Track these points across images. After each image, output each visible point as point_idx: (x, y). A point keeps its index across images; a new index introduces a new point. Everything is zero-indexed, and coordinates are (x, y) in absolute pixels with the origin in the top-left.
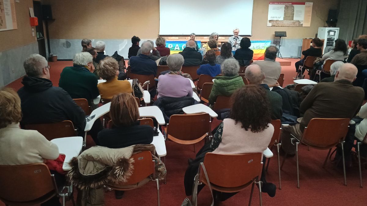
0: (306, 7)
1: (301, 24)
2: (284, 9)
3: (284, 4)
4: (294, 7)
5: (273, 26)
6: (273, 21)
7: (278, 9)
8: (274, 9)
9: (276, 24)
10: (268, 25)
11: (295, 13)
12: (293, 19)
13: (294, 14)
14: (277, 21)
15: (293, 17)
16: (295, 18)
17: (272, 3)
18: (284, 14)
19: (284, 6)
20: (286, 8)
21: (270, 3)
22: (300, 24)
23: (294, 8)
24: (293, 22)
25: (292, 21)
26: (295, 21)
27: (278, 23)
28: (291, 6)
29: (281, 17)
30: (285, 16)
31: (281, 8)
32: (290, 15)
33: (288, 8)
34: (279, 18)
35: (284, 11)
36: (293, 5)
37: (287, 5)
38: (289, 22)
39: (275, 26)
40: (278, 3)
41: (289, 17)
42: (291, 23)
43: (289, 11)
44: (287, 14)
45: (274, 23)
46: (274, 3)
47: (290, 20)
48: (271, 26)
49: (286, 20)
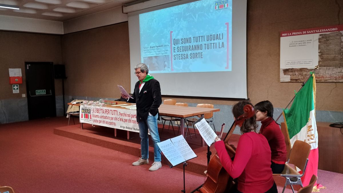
2: (317, 43)
3: (316, 33)
6: (292, 72)
7: (302, 44)
8: (292, 45)
9: (300, 77)
10: (282, 80)
14: (301, 70)
17: (286, 34)
18: (317, 54)
19: (317, 36)
20: (323, 41)
21: (283, 35)
27: (305, 75)
28: (336, 34)
29: (311, 61)
30: (321, 59)
31: (310, 41)
32: (337, 55)
33: (328, 40)
34: (307, 63)
35: (319, 47)
36: (341, 32)
37: (325, 34)
38: (334, 72)
39: (299, 80)
40: (302, 33)
41: (335, 61)
42: (340, 74)
43: (332, 47)
44: (328, 54)
45: (297, 76)
46: (292, 34)
47: (336, 66)
48: (290, 81)
49: (327, 68)
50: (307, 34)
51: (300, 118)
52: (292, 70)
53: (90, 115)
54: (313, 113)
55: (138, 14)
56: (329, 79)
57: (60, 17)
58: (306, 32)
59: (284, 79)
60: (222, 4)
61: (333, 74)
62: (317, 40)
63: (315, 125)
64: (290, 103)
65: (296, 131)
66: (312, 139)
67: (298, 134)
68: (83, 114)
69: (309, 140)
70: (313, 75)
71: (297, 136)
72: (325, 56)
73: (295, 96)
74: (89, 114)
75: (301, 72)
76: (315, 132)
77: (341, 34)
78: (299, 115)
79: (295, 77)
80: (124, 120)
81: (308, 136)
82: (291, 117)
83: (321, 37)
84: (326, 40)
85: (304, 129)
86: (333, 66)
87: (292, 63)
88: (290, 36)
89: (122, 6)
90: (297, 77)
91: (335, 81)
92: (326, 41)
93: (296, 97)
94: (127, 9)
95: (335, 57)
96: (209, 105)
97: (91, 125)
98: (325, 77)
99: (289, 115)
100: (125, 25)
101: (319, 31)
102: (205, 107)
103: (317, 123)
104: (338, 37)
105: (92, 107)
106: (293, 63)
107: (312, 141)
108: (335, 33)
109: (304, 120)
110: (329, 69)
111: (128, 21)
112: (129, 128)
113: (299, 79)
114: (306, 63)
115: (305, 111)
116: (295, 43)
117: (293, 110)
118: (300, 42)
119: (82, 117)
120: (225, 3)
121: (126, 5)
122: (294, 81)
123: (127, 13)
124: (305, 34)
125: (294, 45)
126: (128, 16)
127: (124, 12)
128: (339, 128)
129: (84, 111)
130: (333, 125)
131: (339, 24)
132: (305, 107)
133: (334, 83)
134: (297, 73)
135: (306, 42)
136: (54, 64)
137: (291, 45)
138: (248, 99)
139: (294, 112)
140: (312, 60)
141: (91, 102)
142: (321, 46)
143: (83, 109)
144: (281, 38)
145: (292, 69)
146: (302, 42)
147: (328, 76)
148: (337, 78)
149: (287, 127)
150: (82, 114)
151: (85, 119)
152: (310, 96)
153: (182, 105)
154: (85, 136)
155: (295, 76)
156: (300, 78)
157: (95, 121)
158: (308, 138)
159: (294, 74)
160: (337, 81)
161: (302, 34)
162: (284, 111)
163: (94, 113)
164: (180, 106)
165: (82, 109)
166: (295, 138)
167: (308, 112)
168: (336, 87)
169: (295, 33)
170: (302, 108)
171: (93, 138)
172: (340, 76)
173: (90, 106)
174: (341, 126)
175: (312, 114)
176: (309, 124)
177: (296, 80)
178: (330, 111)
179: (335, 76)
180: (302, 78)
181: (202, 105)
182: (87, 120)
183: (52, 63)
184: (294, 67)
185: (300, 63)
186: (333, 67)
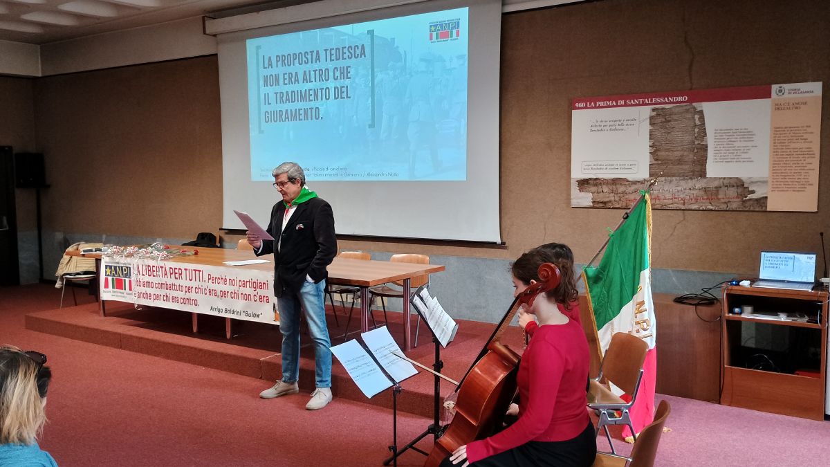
0: (778, 107)
1: (758, 200)
2: (646, 127)
3: (644, 104)
4: (701, 112)
5: (599, 205)
6: (596, 185)
7: (617, 126)
8: (596, 128)
9: (612, 197)
10: (574, 203)
11: (710, 141)
12: (703, 174)
13: (705, 148)
14: (615, 181)
15: (702, 162)
16: (715, 169)
17: (583, 105)
18: (647, 150)
19: (646, 111)
20: (660, 121)
21: (577, 105)
22: (750, 196)
23: (702, 118)
24: (705, 190)
25: (700, 184)
26: (716, 184)
27: (623, 193)
28: (685, 108)
29: (635, 165)
30: (656, 160)
31: (632, 122)
32: (685, 154)
33: (670, 121)
34: (627, 167)
35: (650, 135)
36: (694, 104)
37: (663, 109)
38: (679, 188)
39: (610, 204)
40: (617, 103)
41: (682, 164)
42: (692, 192)
43: (677, 135)
44: (668, 150)
45: (606, 194)
46: (595, 104)
47: (684, 176)
48: (591, 204)
49: (665, 180)
50: (626, 105)
51: (619, 286)
52: (596, 182)
53: (130, 282)
54: (646, 275)
55: (244, 40)
56: (671, 201)
57: (33, 33)
58: (625, 102)
59: (579, 201)
60: (445, 29)
61: (678, 191)
62: (647, 119)
63: (649, 300)
64: (598, 254)
65: (611, 313)
66: (645, 330)
67: (616, 320)
68: (110, 278)
69: (638, 331)
70: (647, 196)
71: (612, 324)
72: (662, 154)
73: (609, 240)
74: (127, 280)
75: (614, 187)
76: (650, 316)
77: (694, 108)
78: (617, 279)
79: (601, 198)
80: (218, 293)
81: (638, 323)
82: (601, 284)
83: (654, 114)
84: (664, 120)
85: (628, 309)
86: (679, 176)
87: (595, 167)
88: (592, 108)
89: (203, 17)
90: (606, 197)
91: (683, 207)
92: (664, 122)
93: (611, 241)
94: (214, 26)
95: (682, 156)
96: (420, 256)
97: (133, 305)
98: (663, 197)
99: (596, 280)
100: (209, 64)
101: (652, 100)
102: (410, 261)
103: (655, 295)
104: (689, 115)
105: (133, 262)
106: (599, 167)
107: (643, 333)
108: (682, 106)
109: (628, 289)
110: (671, 182)
111: (216, 55)
112: (233, 312)
113: (610, 201)
114: (623, 167)
115: (630, 272)
116: (602, 124)
117: (604, 268)
118: (611, 123)
119: (106, 286)
120: (453, 28)
121: (211, 15)
122: (601, 205)
123: (215, 35)
124: (622, 106)
125: (600, 128)
126: (217, 44)
127: (207, 32)
128: (691, 306)
129: (111, 272)
130: (680, 300)
131: (691, 89)
132: (629, 261)
133: (679, 211)
134: (606, 189)
135: (625, 123)
136: (14, 152)
137: (593, 128)
138: (503, 243)
139: (606, 273)
140: (636, 163)
141: (130, 249)
142: (653, 133)
143: (110, 267)
144: (574, 112)
145: (597, 179)
146: (617, 123)
147: (668, 196)
148: (686, 201)
149: (592, 305)
150: (107, 280)
151: (115, 290)
152: (639, 240)
153: (356, 257)
154: (115, 334)
155: (601, 195)
156: (613, 199)
157: (140, 295)
158: (638, 327)
159: (600, 190)
160: (686, 207)
161: (617, 106)
162: (586, 271)
163: (140, 277)
164: (351, 259)
165: (106, 266)
166: (608, 327)
167: (637, 273)
168: (684, 219)
169: (602, 104)
170: (624, 266)
171: (137, 337)
172: (692, 196)
173: (129, 259)
174: (696, 302)
175: (645, 278)
176: (637, 298)
177: (605, 203)
178: (673, 271)
179: (682, 196)
180: (617, 199)
181: (403, 257)
182: (119, 294)
183: (10, 148)
184: (600, 176)
185: (612, 167)
186: (678, 178)
